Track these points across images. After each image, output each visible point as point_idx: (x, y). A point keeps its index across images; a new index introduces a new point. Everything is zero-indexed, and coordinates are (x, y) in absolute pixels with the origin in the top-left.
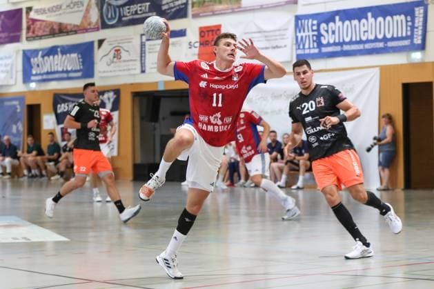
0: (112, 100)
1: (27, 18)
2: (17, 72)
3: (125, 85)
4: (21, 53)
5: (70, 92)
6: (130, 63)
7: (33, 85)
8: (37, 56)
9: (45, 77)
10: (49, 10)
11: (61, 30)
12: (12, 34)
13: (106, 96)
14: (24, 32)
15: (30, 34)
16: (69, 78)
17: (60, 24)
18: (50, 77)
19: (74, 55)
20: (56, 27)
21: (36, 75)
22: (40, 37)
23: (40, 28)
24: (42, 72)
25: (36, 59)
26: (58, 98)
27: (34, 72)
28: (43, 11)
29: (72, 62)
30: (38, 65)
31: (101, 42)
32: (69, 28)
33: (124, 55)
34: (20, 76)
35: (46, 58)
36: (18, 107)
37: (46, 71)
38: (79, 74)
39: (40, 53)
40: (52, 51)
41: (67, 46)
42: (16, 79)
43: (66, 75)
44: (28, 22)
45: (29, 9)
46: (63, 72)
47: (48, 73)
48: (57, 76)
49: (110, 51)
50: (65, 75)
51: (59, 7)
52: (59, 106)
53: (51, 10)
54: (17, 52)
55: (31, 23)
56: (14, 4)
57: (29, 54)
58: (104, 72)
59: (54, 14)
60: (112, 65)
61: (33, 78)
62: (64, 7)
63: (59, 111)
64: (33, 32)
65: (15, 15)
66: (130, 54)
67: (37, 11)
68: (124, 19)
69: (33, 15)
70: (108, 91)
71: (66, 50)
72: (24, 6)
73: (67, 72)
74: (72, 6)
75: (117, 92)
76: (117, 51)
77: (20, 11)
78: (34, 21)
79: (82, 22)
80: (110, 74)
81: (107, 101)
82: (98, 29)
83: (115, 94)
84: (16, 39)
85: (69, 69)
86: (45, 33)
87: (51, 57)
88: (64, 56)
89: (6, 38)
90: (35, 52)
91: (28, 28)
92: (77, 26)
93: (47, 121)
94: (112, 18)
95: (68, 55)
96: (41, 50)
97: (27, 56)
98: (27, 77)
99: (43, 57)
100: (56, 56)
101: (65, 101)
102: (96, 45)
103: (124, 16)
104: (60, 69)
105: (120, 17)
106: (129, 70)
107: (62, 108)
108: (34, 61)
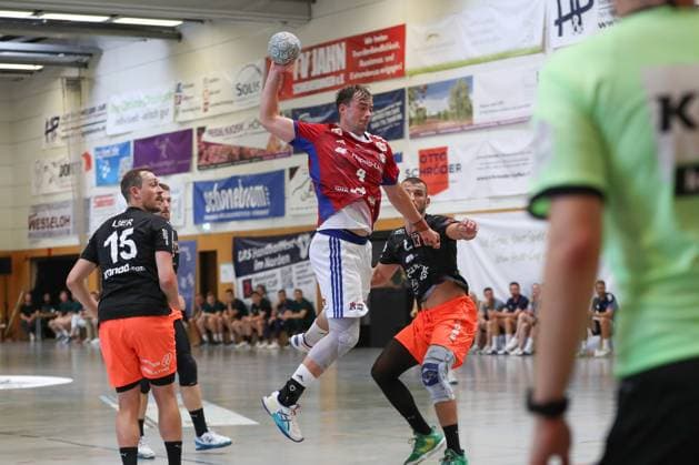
0: (308, 244)
1: (199, 141)
2: (186, 210)
4: (191, 186)
5: (255, 235)
7: (207, 227)
8: (212, 189)
9: (222, 216)
10: (226, 130)
11: (242, 156)
12: (179, 162)
13: (300, 239)
14: (195, 159)
15: (203, 162)
16: (252, 218)
17: (241, 149)
18: (229, 215)
19: (259, 188)
20: (235, 152)
21: (211, 213)
22: (216, 166)
23: (215, 154)
24: (218, 209)
25: (210, 194)
26: (239, 243)
27: (208, 210)
28: (218, 132)
29: (256, 196)
30: (213, 201)
31: (293, 171)
32: (252, 153)
34: (190, 214)
35: (223, 192)
36: (188, 254)
37: (223, 208)
38: (266, 212)
39: (216, 186)
40: (230, 183)
41: (250, 176)
42: (185, 220)
43: (249, 213)
44: (199, 146)
45: (201, 130)
46: (245, 209)
47: (226, 211)
48: (237, 214)
49: (305, 182)
50: (247, 214)
51: (239, 127)
52: (240, 253)
53: (229, 131)
54: (187, 185)
55: (203, 147)
56: (181, 123)
57: (201, 187)
58: (298, 209)
59: (233, 135)
60: (309, 199)
61: (207, 217)
62: (246, 126)
63: (240, 260)
64: (207, 159)
65: (182, 139)
67: (211, 132)
69: (206, 137)
70: (303, 233)
71: (249, 181)
72: (195, 126)
73: (251, 209)
74: (255, 124)
77: (190, 132)
78: (208, 145)
79: (269, 146)
80: (304, 212)
81: (301, 246)
82: (289, 154)
84: (185, 168)
85: (253, 205)
86: (223, 160)
87: (230, 191)
88: (247, 190)
89: (171, 167)
90: (209, 185)
91: (200, 154)
92: (263, 151)
93: (225, 272)
95: (251, 188)
96: (217, 181)
97: (199, 190)
98: (199, 217)
99: (219, 190)
100: (236, 190)
101: (247, 247)
102: (287, 174)
104: (242, 206)
107: (245, 255)
108: (208, 195)
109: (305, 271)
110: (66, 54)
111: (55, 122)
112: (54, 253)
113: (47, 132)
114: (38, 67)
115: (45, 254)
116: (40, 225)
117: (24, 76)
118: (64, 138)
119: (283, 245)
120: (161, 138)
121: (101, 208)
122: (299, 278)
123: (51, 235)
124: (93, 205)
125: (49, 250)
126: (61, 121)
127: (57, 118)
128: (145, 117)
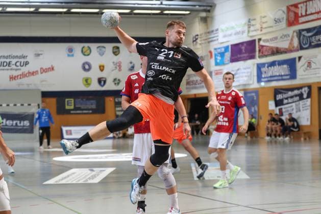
0: (307, 92)
1: (259, 45)
2: (254, 76)
3: (314, 83)
4: (256, 66)
5: (284, 88)
6: (317, 70)
7: (263, 84)
8: (264, 67)
9: (269, 79)
10: (270, 39)
11: (277, 51)
12: (251, 54)
13: (303, 90)
14: (257, 53)
15: (261, 54)
16: (283, 80)
17: (277, 48)
18: (272, 79)
19: (285, 66)
20: (275, 50)
21: (265, 78)
22: (266, 56)
23: (266, 51)
24: (268, 76)
25: (264, 69)
26: (277, 91)
27: (263, 76)
28: (267, 41)
29: (284, 70)
30: (265, 72)
31: (300, 58)
32: (282, 50)
33: (313, 65)
34: (255, 78)
35: (270, 68)
36: (255, 97)
37: (269, 75)
38: (288, 77)
39: (266, 65)
40: (272, 64)
41: (281, 61)
42: (253, 81)
43: (281, 78)
44: (259, 47)
45: (260, 40)
46: (279, 76)
47: (271, 77)
48: (276, 78)
49: (305, 64)
50: (280, 78)
51: (276, 38)
52: (277, 96)
53: (272, 40)
54: (254, 65)
55: (261, 47)
56: (251, 37)
57: (260, 66)
58: (302, 75)
59: (273, 42)
60: (307, 71)
61: (263, 80)
62: (279, 38)
63: (277, 99)
64: (262, 53)
65: (252, 43)
66: (316, 65)
67: (264, 41)
68: (312, 44)
69: (262, 43)
70: (305, 87)
71: (281, 63)
72: (257, 38)
73: (282, 76)
74: (283, 37)
75: (310, 87)
76: (309, 63)
77: (254, 41)
78: (263, 46)
79: (289, 47)
80: (305, 77)
81: (304, 93)
82: (298, 50)
83: (309, 88)
84: (253, 57)
85: (283, 74)
86: (269, 54)
87: (272, 67)
88: (280, 67)
89: (247, 57)
90: (263, 65)
91: (259, 51)
92: (287, 49)
93: (271, 105)
94: (306, 44)
95: (282, 66)
96: (267, 63)
97: (259, 67)
98: (259, 79)
99: (268, 67)
100: (275, 67)
101: (281, 93)
102: (297, 60)
103: (312, 42)
104: (278, 74)
105: (310, 43)
106: (316, 74)
107: (279, 97)
108: (263, 70)
109: (306, 104)
110: (200, 6)
111: (197, 37)
112: (197, 96)
113: (194, 41)
114: (188, 12)
115: (193, 97)
116: (191, 84)
117: (183, 16)
118: (200, 44)
119: (296, 92)
120: (242, 44)
121: (217, 76)
122: (303, 107)
123: (196, 88)
124: (213, 74)
125: (195, 95)
126: (199, 36)
127: (197, 35)
128: (235, 34)
